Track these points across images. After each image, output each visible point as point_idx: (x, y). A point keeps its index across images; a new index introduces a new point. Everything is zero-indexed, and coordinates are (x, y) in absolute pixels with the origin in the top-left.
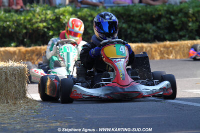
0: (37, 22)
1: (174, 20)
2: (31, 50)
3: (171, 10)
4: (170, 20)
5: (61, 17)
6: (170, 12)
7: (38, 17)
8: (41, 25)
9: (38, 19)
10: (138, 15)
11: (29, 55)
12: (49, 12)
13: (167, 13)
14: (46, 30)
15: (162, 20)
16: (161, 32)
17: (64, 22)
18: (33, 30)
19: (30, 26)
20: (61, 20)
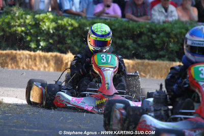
0: (15, 26)
1: (155, 39)
2: (6, 53)
3: (153, 28)
4: (150, 39)
5: (41, 23)
6: (152, 31)
7: (17, 21)
8: (19, 29)
9: (16, 22)
10: (119, 29)
11: (4, 58)
12: (28, 17)
13: (149, 31)
14: (23, 35)
15: (143, 38)
16: (141, 50)
17: (43, 29)
18: (11, 33)
19: (7, 29)
20: (40, 26)
